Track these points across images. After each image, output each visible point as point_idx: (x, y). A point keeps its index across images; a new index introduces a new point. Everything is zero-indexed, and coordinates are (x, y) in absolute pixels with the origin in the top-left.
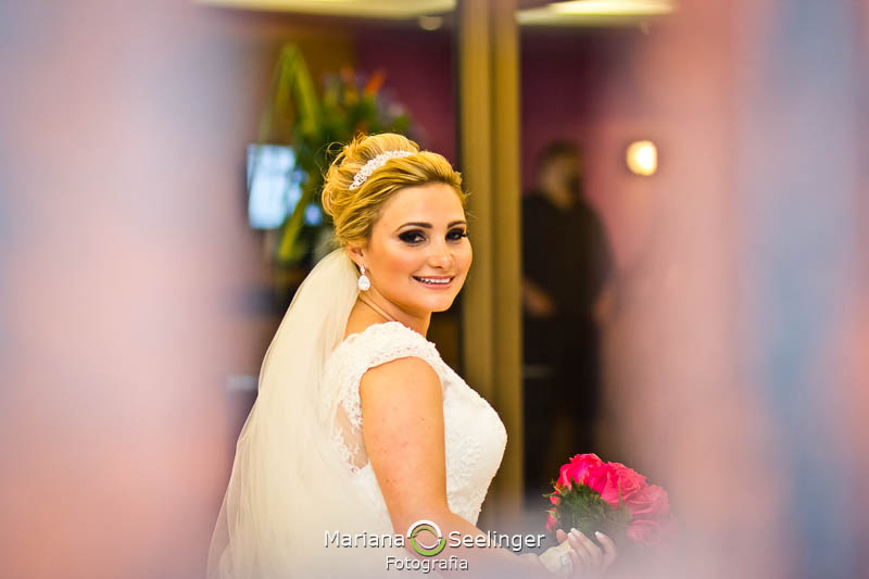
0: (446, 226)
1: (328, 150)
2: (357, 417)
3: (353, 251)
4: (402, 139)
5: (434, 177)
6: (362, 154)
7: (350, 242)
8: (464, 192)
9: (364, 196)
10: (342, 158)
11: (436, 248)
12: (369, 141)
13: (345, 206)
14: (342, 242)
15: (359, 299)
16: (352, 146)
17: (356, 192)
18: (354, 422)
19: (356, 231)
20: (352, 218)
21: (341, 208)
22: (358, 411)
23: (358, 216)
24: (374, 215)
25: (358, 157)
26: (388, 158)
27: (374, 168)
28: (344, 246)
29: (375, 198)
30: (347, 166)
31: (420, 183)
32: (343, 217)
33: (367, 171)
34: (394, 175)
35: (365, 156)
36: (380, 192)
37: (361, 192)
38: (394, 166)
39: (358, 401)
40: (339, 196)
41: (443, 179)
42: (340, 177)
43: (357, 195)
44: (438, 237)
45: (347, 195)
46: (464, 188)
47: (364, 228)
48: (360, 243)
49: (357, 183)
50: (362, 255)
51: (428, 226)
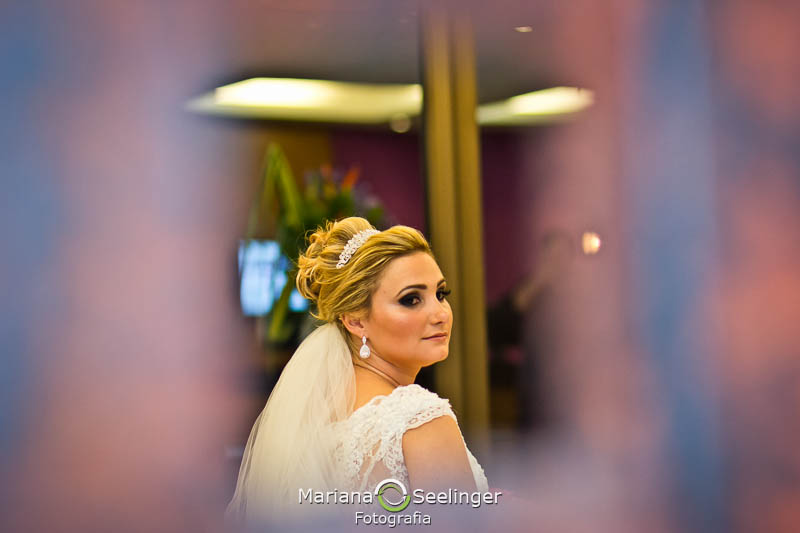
0: (435, 286)
3: (350, 323)
6: (340, 237)
7: (350, 314)
17: (346, 269)
19: (355, 303)
20: (349, 292)
23: (355, 289)
24: (372, 286)
25: (337, 240)
29: (370, 271)
30: (328, 248)
31: (408, 252)
33: (349, 249)
34: (383, 248)
35: (343, 237)
36: (374, 265)
37: (354, 267)
38: (380, 240)
43: (351, 270)
44: (431, 297)
45: (336, 274)
47: (363, 299)
48: (360, 314)
49: (342, 262)
50: (362, 327)
51: (423, 287)
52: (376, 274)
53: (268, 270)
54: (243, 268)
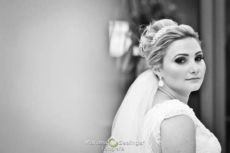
0: (195, 55)
1: (140, 28)
2: (158, 139)
3: (155, 70)
4: (171, 21)
5: (187, 35)
6: (155, 29)
7: (154, 66)
8: (200, 41)
9: (158, 45)
10: (146, 31)
11: (191, 64)
12: (157, 23)
13: (150, 51)
14: (150, 67)
15: (158, 89)
16: (150, 26)
17: (154, 45)
18: (157, 141)
19: (156, 61)
20: (154, 56)
21: (148, 52)
22: (159, 137)
23: (156, 54)
24: (163, 53)
25: (154, 30)
26: (166, 29)
27: (161, 34)
28: (151, 68)
29: (163, 46)
30: (148, 34)
31: (182, 38)
32: (149, 56)
33: (158, 36)
34: (170, 35)
35: (156, 29)
36: (165, 43)
37: (156, 44)
38: (170, 31)
39: (160, 133)
40: (147, 47)
41: (191, 36)
42: (146, 39)
43: (155, 45)
44: (191, 60)
45: (151, 46)
46: (200, 38)
47: (159, 59)
48: (158, 66)
49: (154, 41)
50: (160, 72)
51: (187, 55)
53: (123, 37)
54: (111, 37)
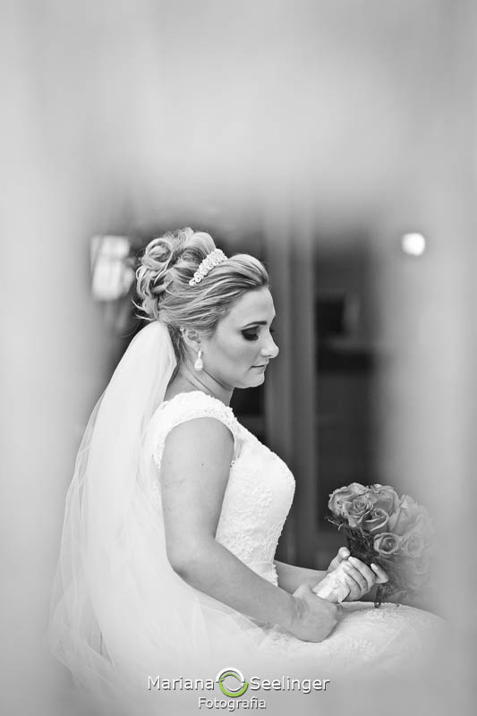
29: (225, 298)
36: (230, 294)
50: (199, 343)
51: (264, 323)
52: (228, 303)
